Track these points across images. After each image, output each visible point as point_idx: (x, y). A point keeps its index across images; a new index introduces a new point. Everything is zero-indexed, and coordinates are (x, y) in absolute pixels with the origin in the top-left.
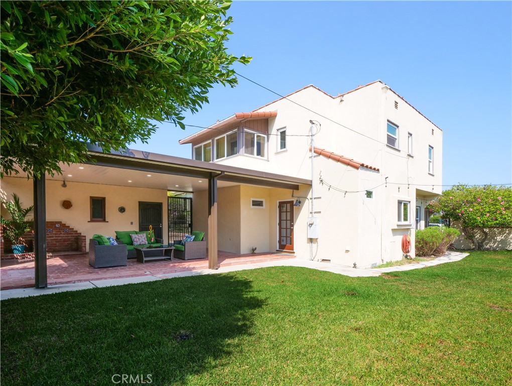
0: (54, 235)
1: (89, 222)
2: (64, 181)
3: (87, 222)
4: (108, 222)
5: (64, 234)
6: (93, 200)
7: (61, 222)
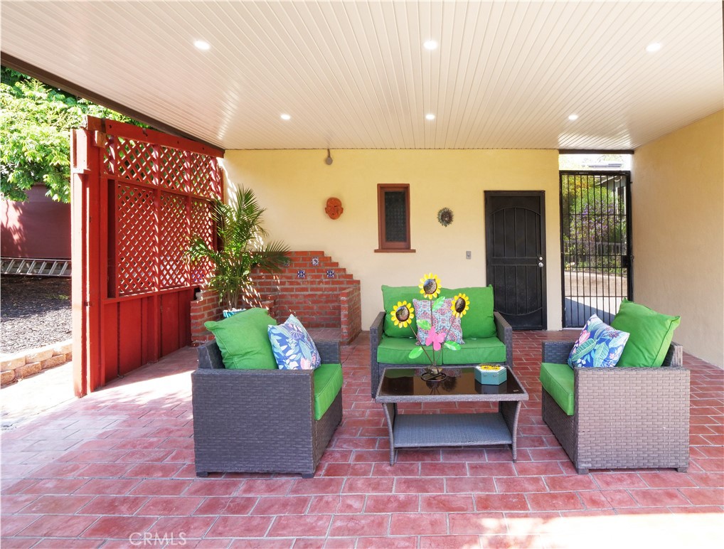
0: (309, 286)
1: (376, 251)
2: (328, 150)
3: (373, 251)
4: (414, 251)
5: (327, 283)
6: (387, 193)
7: (322, 253)
